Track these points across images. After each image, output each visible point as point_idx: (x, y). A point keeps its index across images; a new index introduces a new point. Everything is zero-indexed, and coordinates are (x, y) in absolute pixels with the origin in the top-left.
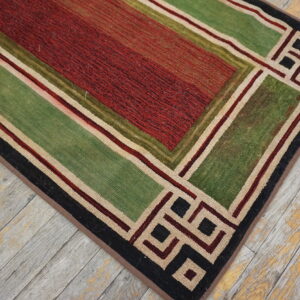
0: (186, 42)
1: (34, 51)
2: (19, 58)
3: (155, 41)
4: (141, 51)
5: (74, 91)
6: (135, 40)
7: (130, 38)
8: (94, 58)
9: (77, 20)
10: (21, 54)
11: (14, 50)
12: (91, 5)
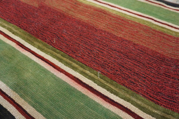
0: (158, 32)
1: (51, 43)
2: (39, 48)
3: (137, 32)
4: (130, 39)
5: (88, 72)
6: (123, 32)
7: (120, 31)
8: (98, 45)
9: (79, 22)
10: (41, 45)
11: (35, 43)
12: (87, 13)
